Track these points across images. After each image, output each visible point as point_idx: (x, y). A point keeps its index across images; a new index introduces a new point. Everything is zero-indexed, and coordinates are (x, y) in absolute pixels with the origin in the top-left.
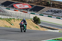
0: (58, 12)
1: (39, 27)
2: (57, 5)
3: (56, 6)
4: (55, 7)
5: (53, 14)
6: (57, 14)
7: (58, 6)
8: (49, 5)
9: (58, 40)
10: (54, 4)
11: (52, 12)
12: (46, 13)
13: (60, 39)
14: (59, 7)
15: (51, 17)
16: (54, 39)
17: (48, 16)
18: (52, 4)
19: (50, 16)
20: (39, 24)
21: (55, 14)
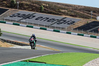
0: (28, 17)
2: (27, 5)
3: (25, 6)
4: (25, 9)
5: (22, 21)
6: (27, 20)
7: (29, 8)
8: (15, 6)
9: (30, 61)
10: (22, 4)
11: (19, 16)
14: (31, 9)
15: (19, 25)
16: (24, 61)
17: (14, 24)
18: (19, 4)
21: (24, 21)
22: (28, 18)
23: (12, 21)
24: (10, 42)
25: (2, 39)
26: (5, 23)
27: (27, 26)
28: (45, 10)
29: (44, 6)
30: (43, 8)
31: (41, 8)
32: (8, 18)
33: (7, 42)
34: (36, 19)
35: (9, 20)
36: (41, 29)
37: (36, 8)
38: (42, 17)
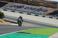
1: (4, 22)
4: (18, 3)
5: (16, 9)
6: (20, 9)
7: (21, 2)
8: (12, 1)
9: (21, 33)
11: (15, 7)
12: (10, 8)
13: (24, 32)
14: (22, 3)
15: (15, 12)
19: (13, 10)
20: (4, 19)
21: (18, 9)
22: (20, 8)
23: (10, 9)
24: (10, 22)
25: (5, 20)
26: (6, 10)
27: (20, 13)
28: (30, 3)
29: (29, 1)
30: (29, 2)
31: (28, 2)
32: (8, 8)
33: (8, 21)
34: (25, 9)
35: (9, 9)
36: (28, 14)
37: (25, 2)
38: (28, 8)
